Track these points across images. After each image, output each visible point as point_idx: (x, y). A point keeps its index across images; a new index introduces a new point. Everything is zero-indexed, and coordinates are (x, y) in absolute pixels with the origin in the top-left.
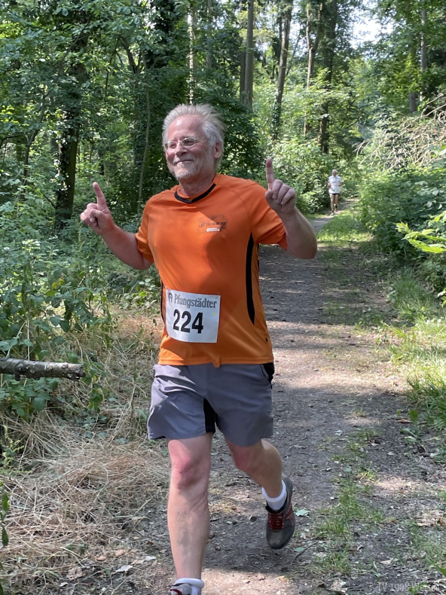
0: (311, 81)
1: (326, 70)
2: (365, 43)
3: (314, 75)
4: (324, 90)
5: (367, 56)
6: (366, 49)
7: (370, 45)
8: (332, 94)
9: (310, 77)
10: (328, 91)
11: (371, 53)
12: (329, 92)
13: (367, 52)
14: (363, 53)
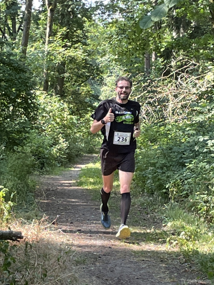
0: (51, 39)
1: (65, 29)
2: (96, 2)
3: (53, 33)
4: (64, 49)
5: (98, 15)
6: (97, 8)
7: (101, 5)
8: (71, 53)
9: (49, 36)
10: (66, 49)
11: (103, 13)
12: (68, 51)
13: (99, 11)
14: (95, 12)
